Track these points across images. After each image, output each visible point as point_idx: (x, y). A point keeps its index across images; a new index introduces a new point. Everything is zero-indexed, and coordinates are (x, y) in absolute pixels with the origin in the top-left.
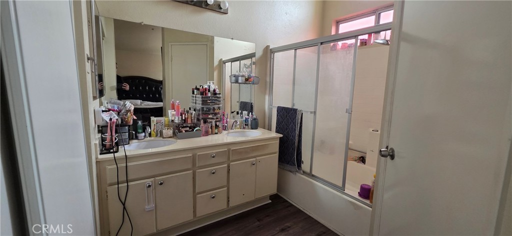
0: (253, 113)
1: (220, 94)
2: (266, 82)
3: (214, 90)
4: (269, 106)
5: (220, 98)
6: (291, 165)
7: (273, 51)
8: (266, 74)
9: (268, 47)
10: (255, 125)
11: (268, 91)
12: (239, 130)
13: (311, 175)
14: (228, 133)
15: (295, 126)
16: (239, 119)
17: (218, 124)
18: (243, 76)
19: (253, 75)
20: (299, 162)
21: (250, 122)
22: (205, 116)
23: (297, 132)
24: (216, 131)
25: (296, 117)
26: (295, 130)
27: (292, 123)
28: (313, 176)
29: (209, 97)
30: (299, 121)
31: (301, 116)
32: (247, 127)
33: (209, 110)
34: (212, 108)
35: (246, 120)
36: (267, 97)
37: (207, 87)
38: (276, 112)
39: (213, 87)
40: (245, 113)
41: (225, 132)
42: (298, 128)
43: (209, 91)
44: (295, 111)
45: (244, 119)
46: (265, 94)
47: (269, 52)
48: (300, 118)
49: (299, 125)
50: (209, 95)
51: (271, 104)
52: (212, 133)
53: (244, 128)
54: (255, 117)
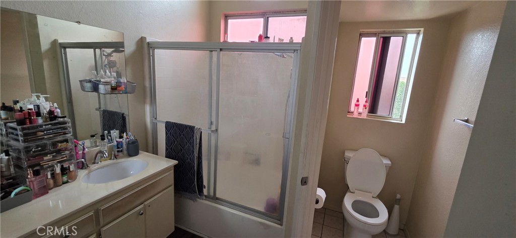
0: (130, 133)
1: (65, 117)
2: (144, 87)
3: (51, 112)
4: (151, 121)
5: (66, 123)
6: (190, 192)
7: (152, 46)
8: (144, 78)
9: (142, 39)
10: (133, 150)
11: (148, 100)
12: (109, 162)
13: (215, 199)
14: (89, 173)
15: (193, 147)
16: (105, 146)
17: (66, 165)
18: (106, 83)
19: (123, 80)
20: (201, 187)
21: (125, 146)
22: (34, 161)
23: (196, 154)
24: (65, 178)
25: (193, 136)
26: (193, 152)
27: (188, 144)
28: (217, 199)
29: (41, 126)
30: (198, 141)
31: (200, 135)
32: (120, 154)
33: (44, 147)
34: (48, 142)
35: (119, 145)
36: (148, 108)
37: (31, 107)
38: (165, 128)
39: (46, 106)
40: (115, 133)
41: (82, 173)
42: (197, 150)
43: (38, 114)
44: (192, 128)
45: (115, 143)
46: (144, 103)
47: (146, 46)
48: (198, 137)
49: (198, 145)
50: (40, 121)
51: (154, 116)
52: (56, 185)
53: (116, 157)
54: (132, 138)
